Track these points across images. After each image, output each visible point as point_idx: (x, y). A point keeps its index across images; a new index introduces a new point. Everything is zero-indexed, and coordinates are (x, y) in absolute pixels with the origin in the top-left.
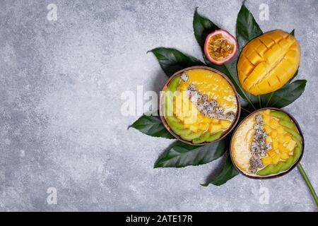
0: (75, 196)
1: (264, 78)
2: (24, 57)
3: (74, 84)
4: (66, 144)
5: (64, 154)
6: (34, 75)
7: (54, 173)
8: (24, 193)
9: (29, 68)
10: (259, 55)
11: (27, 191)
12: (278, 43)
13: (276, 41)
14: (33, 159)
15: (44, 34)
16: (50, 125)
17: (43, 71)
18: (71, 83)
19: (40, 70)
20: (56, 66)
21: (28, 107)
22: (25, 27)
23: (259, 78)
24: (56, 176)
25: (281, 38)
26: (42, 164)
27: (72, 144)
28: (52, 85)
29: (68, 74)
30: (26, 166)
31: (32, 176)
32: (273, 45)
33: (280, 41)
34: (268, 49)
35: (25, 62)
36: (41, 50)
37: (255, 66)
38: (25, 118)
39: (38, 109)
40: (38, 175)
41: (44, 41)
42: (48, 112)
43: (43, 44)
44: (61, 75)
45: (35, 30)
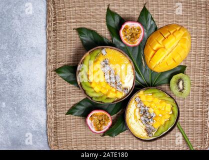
0: (41, 136)
1: (163, 59)
2: (5, 34)
3: (41, 54)
4: (35, 98)
5: (34, 106)
6: (12, 48)
7: (26, 119)
8: (5, 134)
9: (9, 42)
10: (159, 43)
11: (7, 132)
12: (173, 34)
13: (172, 32)
14: (11, 109)
15: (20, 19)
16: (24, 84)
17: (19, 45)
18: (39, 53)
19: (17, 44)
20: (29, 42)
21: (8, 71)
22: (6, 13)
23: (160, 60)
24: (27, 122)
25: (175, 30)
26: (18, 113)
27: (39, 98)
28: (25, 55)
29: (37, 47)
30: (6, 114)
31: (11, 122)
32: (169, 35)
33: (174, 32)
34: (165, 38)
35: (6, 38)
36: (17, 30)
37: (156, 51)
38: (6, 79)
39: (15, 73)
40: (15, 120)
41: (19, 23)
42: (22, 75)
43: (19, 26)
44: (32, 48)
45: (13, 16)
